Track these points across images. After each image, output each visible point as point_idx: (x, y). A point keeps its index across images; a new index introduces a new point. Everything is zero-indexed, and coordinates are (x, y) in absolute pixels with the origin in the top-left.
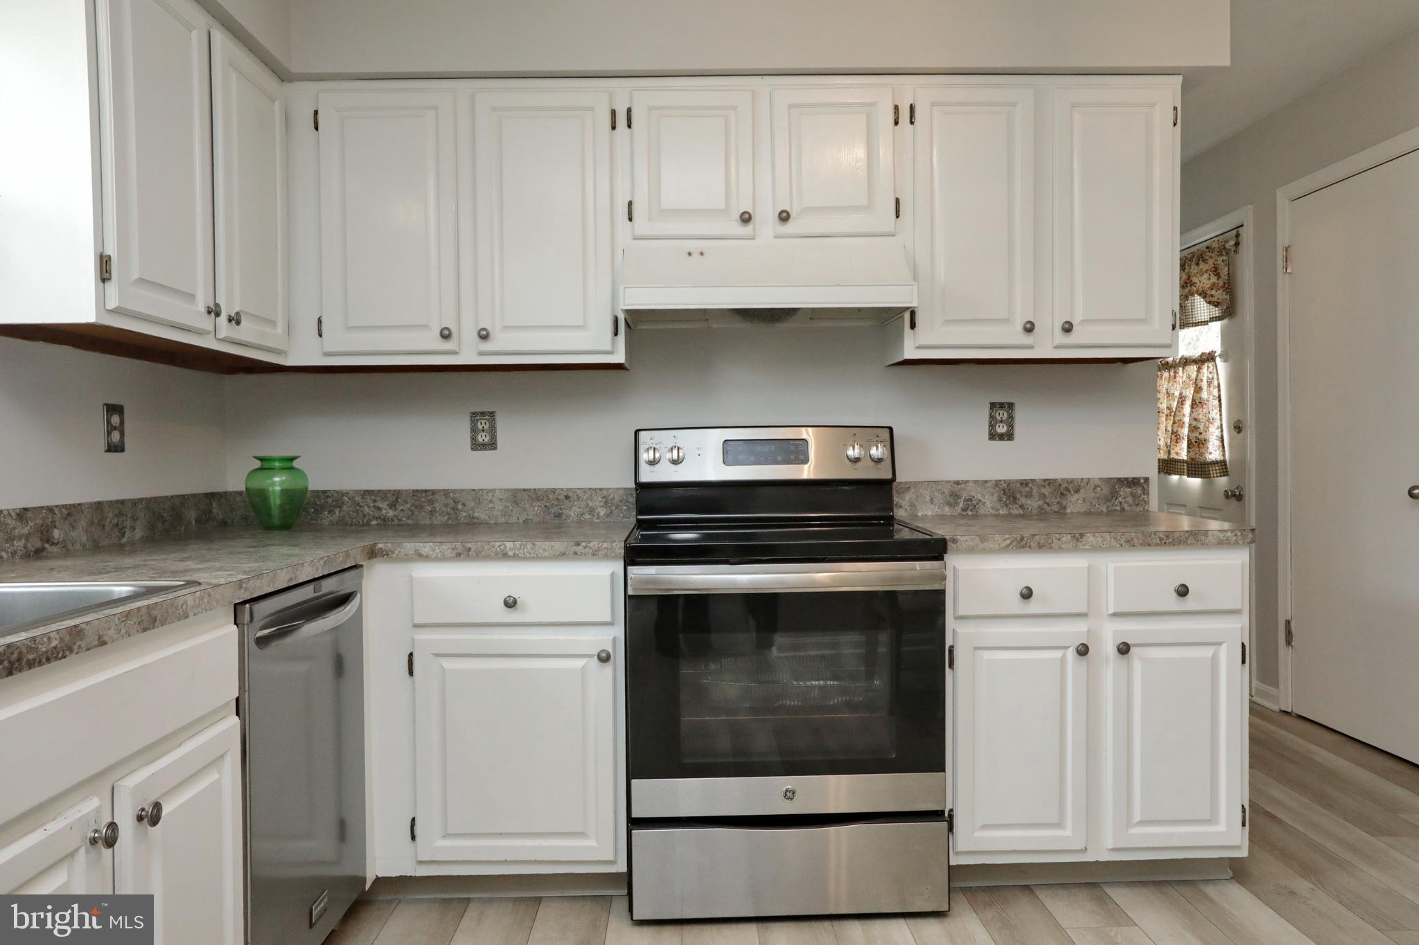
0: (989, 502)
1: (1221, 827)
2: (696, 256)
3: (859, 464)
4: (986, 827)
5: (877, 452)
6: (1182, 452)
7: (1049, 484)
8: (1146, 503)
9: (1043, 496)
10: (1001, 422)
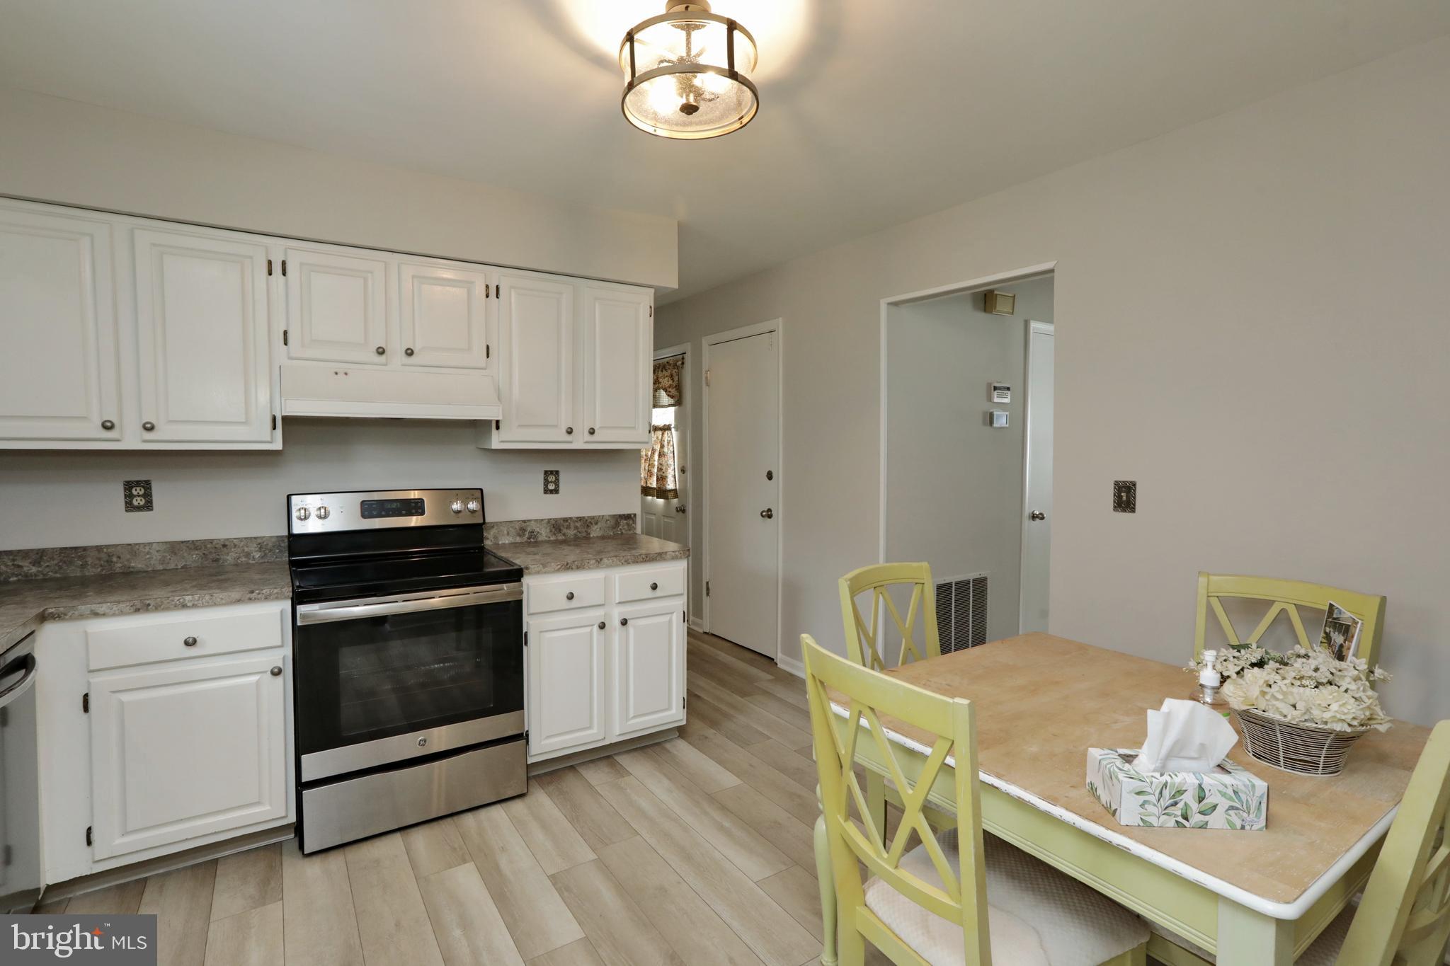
0: (544, 534)
1: (674, 711)
2: (341, 375)
3: (460, 515)
4: (548, 737)
5: (473, 505)
6: (653, 483)
7: (580, 520)
8: (635, 529)
9: (576, 528)
10: (551, 482)
